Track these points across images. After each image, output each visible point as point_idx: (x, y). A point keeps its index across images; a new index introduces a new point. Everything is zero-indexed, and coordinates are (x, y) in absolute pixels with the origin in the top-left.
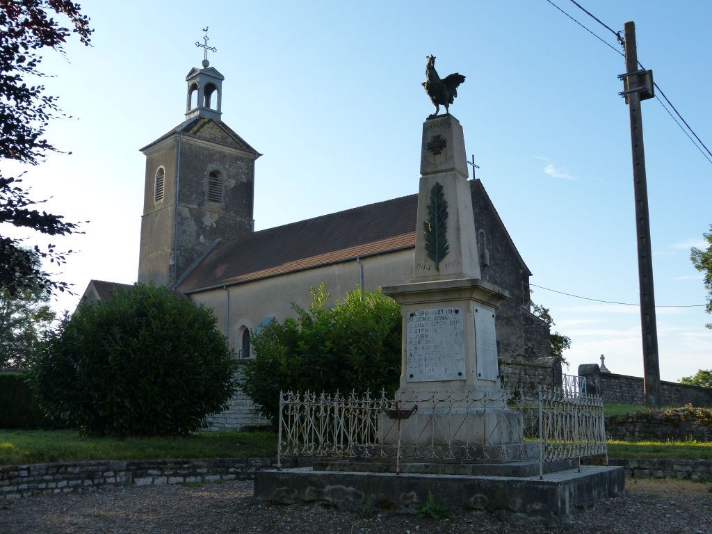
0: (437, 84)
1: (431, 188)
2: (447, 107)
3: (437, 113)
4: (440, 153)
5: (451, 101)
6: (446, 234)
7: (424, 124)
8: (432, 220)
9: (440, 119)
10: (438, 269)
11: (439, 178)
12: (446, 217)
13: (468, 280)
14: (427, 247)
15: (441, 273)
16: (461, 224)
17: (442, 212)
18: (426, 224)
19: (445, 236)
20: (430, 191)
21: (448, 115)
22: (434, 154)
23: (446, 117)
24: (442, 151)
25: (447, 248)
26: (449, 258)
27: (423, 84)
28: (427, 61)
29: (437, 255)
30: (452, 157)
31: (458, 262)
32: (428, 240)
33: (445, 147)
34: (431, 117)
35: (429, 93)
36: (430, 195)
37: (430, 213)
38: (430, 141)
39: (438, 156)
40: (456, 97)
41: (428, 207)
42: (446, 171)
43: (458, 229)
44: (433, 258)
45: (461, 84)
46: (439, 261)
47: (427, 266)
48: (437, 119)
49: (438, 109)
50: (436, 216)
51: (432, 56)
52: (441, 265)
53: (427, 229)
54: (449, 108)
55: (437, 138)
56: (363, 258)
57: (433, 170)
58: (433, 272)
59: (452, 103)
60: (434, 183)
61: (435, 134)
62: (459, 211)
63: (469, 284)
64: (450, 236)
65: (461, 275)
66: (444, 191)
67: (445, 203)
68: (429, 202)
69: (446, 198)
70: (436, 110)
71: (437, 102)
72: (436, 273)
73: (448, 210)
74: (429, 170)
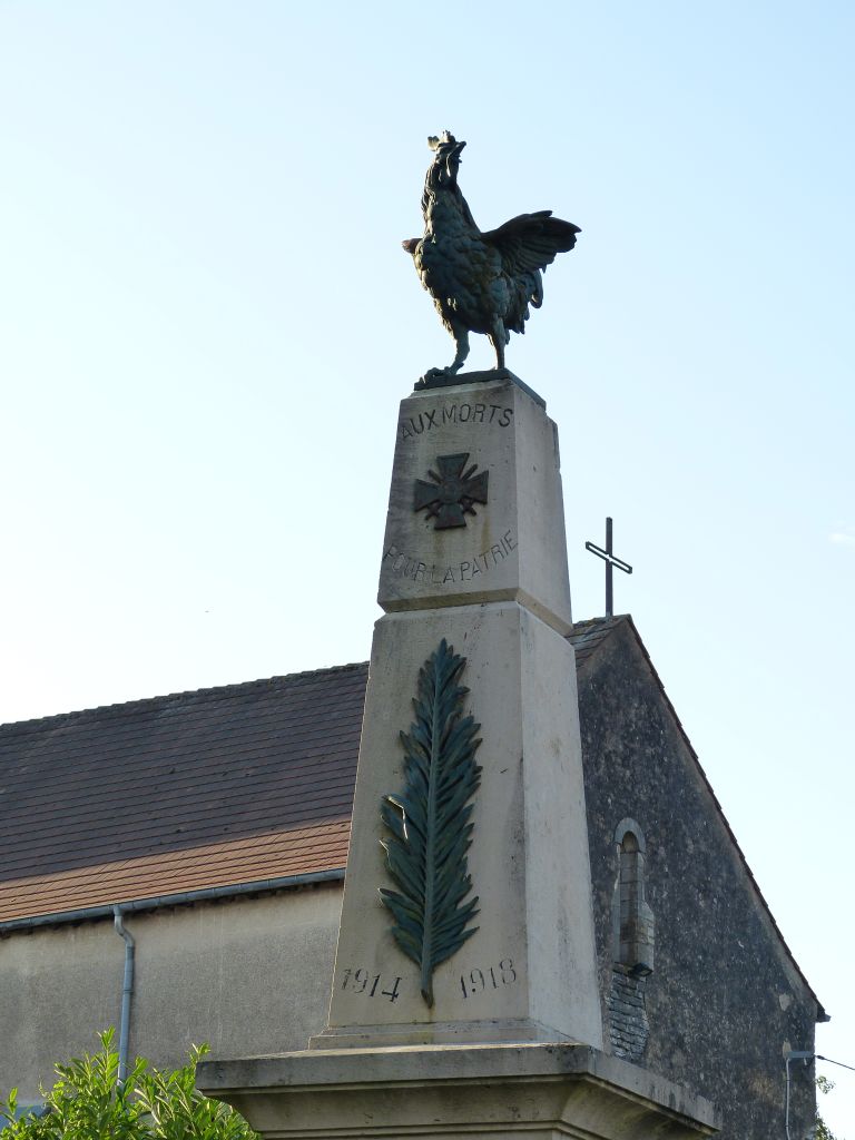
0: (463, 250)
1: (419, 664)
2: (499, 344)
3: (458, 363)
4: (464, 526)
5: (516, 322)
6: (469, 854)
7: (406, 406)
8: (414, 793)
9: (470, 388)
10: (428, 998)
11: (454, 626)
12: (473, 785)
13: (549, 1050)
14: (391, 905)
15: (440, 1012)
16: (533, 819)
17: (458, 763)
18: (388, 810)
19: (461, 865)
20: (414, 678)
21: (501, 375)
22: (439, 529)
23: (494, 384)
24: (468, 518)
25: (470, 913)
26: (476, 955)
27: (411, 246)
28: (430, 157)
29: (427, 939)
30: (509, 544)
31: (513, 973)
32: (392, 876)
33: (484, 503)
34: (436, 379)
35: (430, 282)
36: (412, 692)
37: (409, 764)
38: (423, 477)
39: (453, 538)
40: (538, 305)
41: (404, 740)
42: (484, 598)
43: (519, 837)
44: (408, 950)
45: (559, 256)
46: (435, 965)
47: (386, 984)
48: (456, 390)
49: (463, 350)
50: (432, 778)
51: (451, 139)
52: (444, 979)
53: (391, 828)
54: (507, 349)
55: (453, 465)
56: (139, 914)
57: (428, 593)
58: (408, 1005)
59: (520, 329)
60: (432, 647)
61: (449, 450)
62: (526, 763)
63: (551, 1067)
64: (485, 861)
65: (520, 1025)
66: (469, 680)
67: (472, 727)
68: (407, 721)
69: (475, 707)
70: (455, 351)
71: (460, 321)
72: (422, 1013)
73: (480, 758)
74: (414, 591)
